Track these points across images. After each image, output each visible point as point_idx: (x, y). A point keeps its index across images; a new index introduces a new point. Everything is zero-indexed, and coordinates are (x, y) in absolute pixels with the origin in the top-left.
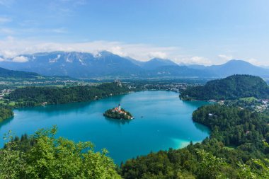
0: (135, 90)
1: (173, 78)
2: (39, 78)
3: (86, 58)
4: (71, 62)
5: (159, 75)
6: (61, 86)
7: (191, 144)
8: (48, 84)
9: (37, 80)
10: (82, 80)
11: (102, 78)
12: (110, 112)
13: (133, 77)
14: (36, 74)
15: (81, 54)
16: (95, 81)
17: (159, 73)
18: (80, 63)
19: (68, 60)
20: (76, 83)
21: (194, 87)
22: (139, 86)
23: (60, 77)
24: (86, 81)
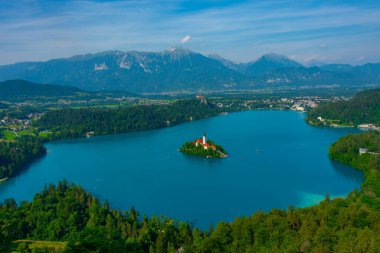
0: (230, 111)
1: (294, 88)
2: (80, 94)
3: (151, 60)
4: (128, 67)
5: (269, 85)
6: (114, 107)
7: (328, 200)
8: (95, 105)
9: (79, 98)
10: (144, 97)
11: (177, 93)
12: (190, 145)
13: (228, 88)
14: (76, 89)
15: (142, 54)
16: (166, 97)
17: (270, 81)
18: (142, 69)
19: (122, 65)
20: (136, 101)
21: (331, 104)
22: (236, 105)
23: (112, 92)
24: (151, 97)
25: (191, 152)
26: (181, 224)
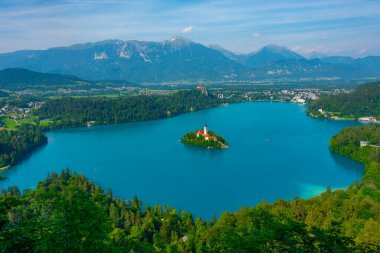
0: (230, 102)
1: (294, 80)
2: (80, 83)
3: (151, 50)
4: (128, 57)
5: (270, 76)
6: (114, 96)
7: (329, 192)
8: (95, 94)
9: (78, 88)
10: (144, 87)
11: (177, 83)
12: (191, 136)
13: (229, 79)
14: (76, 79)
15: (142, 44)
16: (166, 87)
17: (270, 73)
18: (142, 58)
19: (122, 55)
20: (137, 91)
21: (332, 97)
22: (236, 96)
23: (113, 81)
24: (151, 87)
25: (192, 142)
26: (183, 213)
